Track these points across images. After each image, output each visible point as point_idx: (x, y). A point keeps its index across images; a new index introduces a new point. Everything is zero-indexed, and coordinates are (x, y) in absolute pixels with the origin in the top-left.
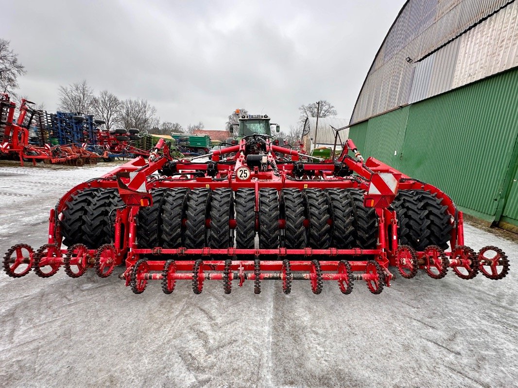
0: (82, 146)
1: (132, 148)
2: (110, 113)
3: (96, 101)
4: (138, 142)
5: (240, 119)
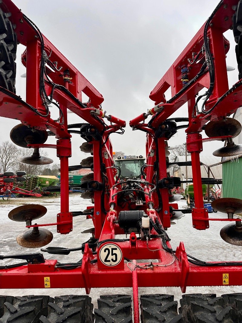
1: (17, 189)
4: (25, 182)
5: (116, 160)
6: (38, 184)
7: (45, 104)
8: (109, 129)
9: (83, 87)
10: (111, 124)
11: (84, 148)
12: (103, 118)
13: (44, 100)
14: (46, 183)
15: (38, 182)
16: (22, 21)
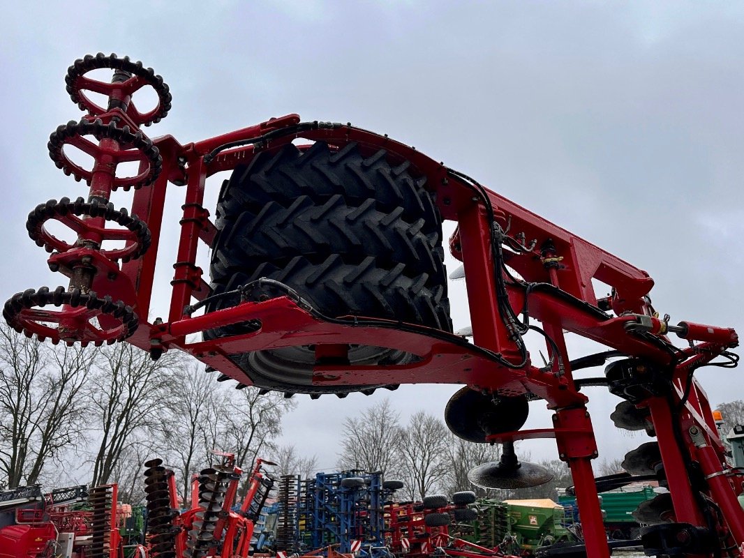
0: (352, 547)
1: (459, 543)
2: (427, 457)
3: (404, 435)
4: (477, 523)
5: (729, 437)
6: (509, 527)
7: (514, 338)
8: (689, 358)
9: (593, 268)
10: (691, 344)
11: (624, 417)
12: (666, 333)
13: (510, 328)
14: (529, 521)
15: (508, 521)
16: (447, 182)
